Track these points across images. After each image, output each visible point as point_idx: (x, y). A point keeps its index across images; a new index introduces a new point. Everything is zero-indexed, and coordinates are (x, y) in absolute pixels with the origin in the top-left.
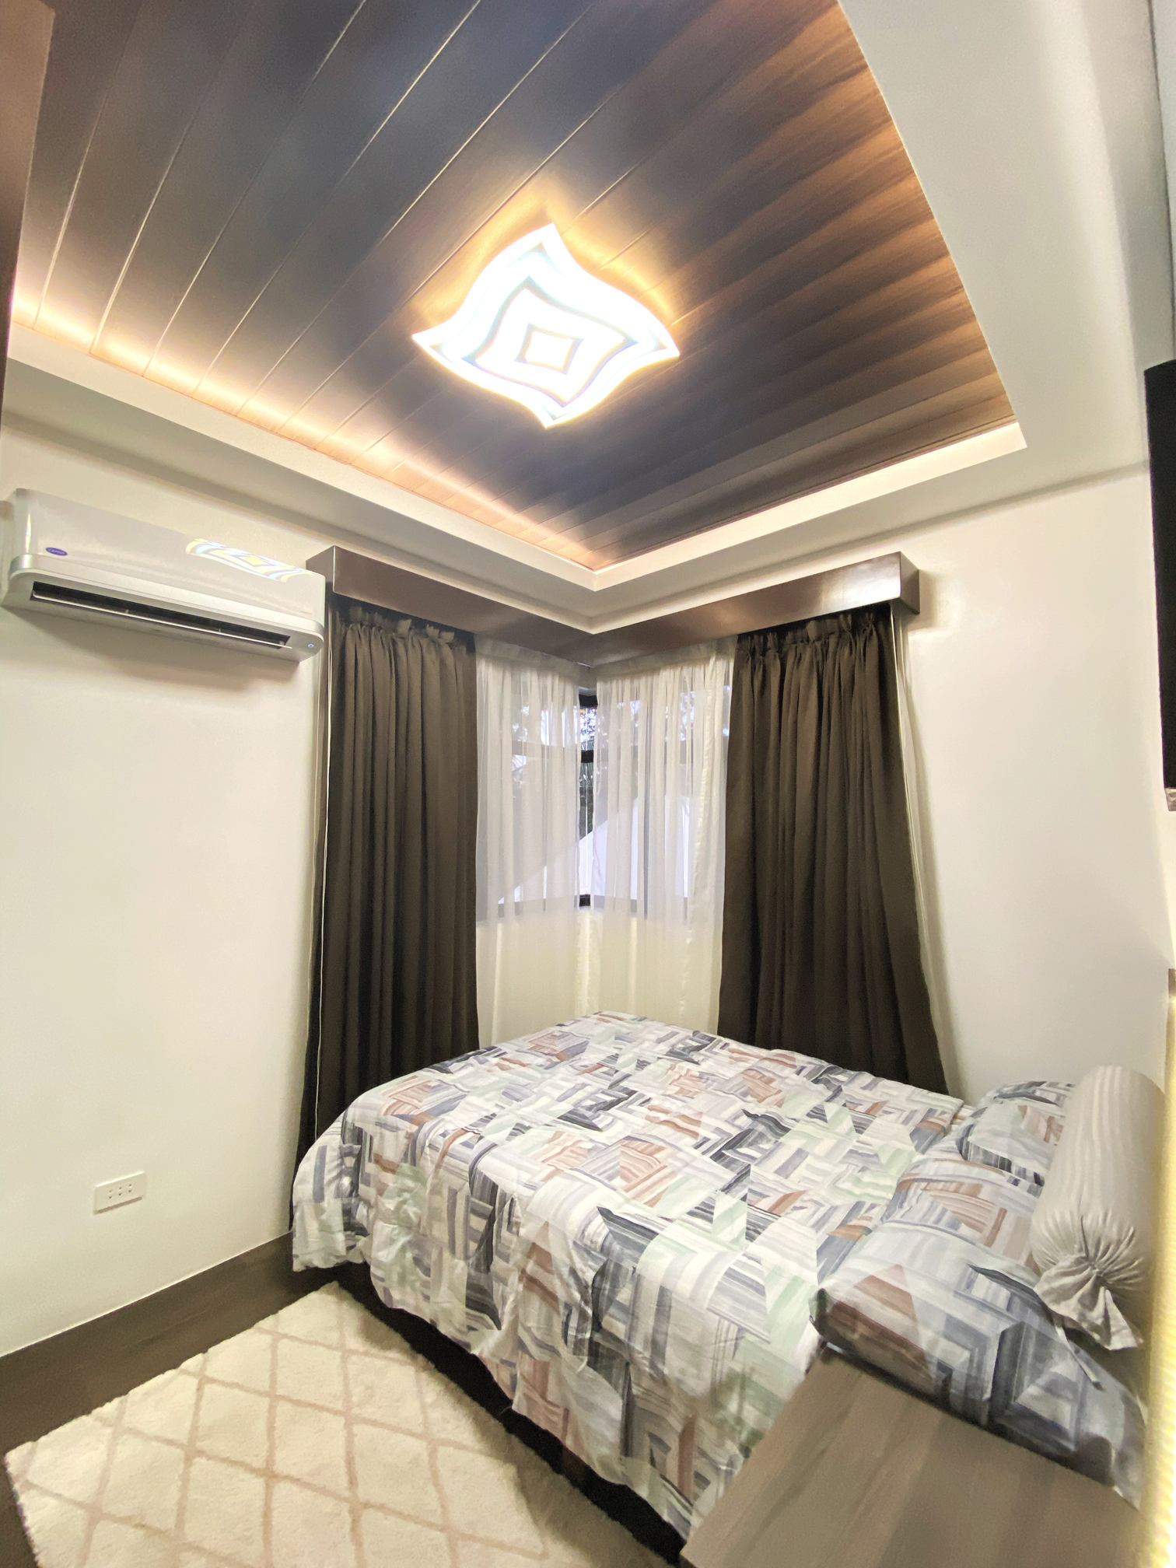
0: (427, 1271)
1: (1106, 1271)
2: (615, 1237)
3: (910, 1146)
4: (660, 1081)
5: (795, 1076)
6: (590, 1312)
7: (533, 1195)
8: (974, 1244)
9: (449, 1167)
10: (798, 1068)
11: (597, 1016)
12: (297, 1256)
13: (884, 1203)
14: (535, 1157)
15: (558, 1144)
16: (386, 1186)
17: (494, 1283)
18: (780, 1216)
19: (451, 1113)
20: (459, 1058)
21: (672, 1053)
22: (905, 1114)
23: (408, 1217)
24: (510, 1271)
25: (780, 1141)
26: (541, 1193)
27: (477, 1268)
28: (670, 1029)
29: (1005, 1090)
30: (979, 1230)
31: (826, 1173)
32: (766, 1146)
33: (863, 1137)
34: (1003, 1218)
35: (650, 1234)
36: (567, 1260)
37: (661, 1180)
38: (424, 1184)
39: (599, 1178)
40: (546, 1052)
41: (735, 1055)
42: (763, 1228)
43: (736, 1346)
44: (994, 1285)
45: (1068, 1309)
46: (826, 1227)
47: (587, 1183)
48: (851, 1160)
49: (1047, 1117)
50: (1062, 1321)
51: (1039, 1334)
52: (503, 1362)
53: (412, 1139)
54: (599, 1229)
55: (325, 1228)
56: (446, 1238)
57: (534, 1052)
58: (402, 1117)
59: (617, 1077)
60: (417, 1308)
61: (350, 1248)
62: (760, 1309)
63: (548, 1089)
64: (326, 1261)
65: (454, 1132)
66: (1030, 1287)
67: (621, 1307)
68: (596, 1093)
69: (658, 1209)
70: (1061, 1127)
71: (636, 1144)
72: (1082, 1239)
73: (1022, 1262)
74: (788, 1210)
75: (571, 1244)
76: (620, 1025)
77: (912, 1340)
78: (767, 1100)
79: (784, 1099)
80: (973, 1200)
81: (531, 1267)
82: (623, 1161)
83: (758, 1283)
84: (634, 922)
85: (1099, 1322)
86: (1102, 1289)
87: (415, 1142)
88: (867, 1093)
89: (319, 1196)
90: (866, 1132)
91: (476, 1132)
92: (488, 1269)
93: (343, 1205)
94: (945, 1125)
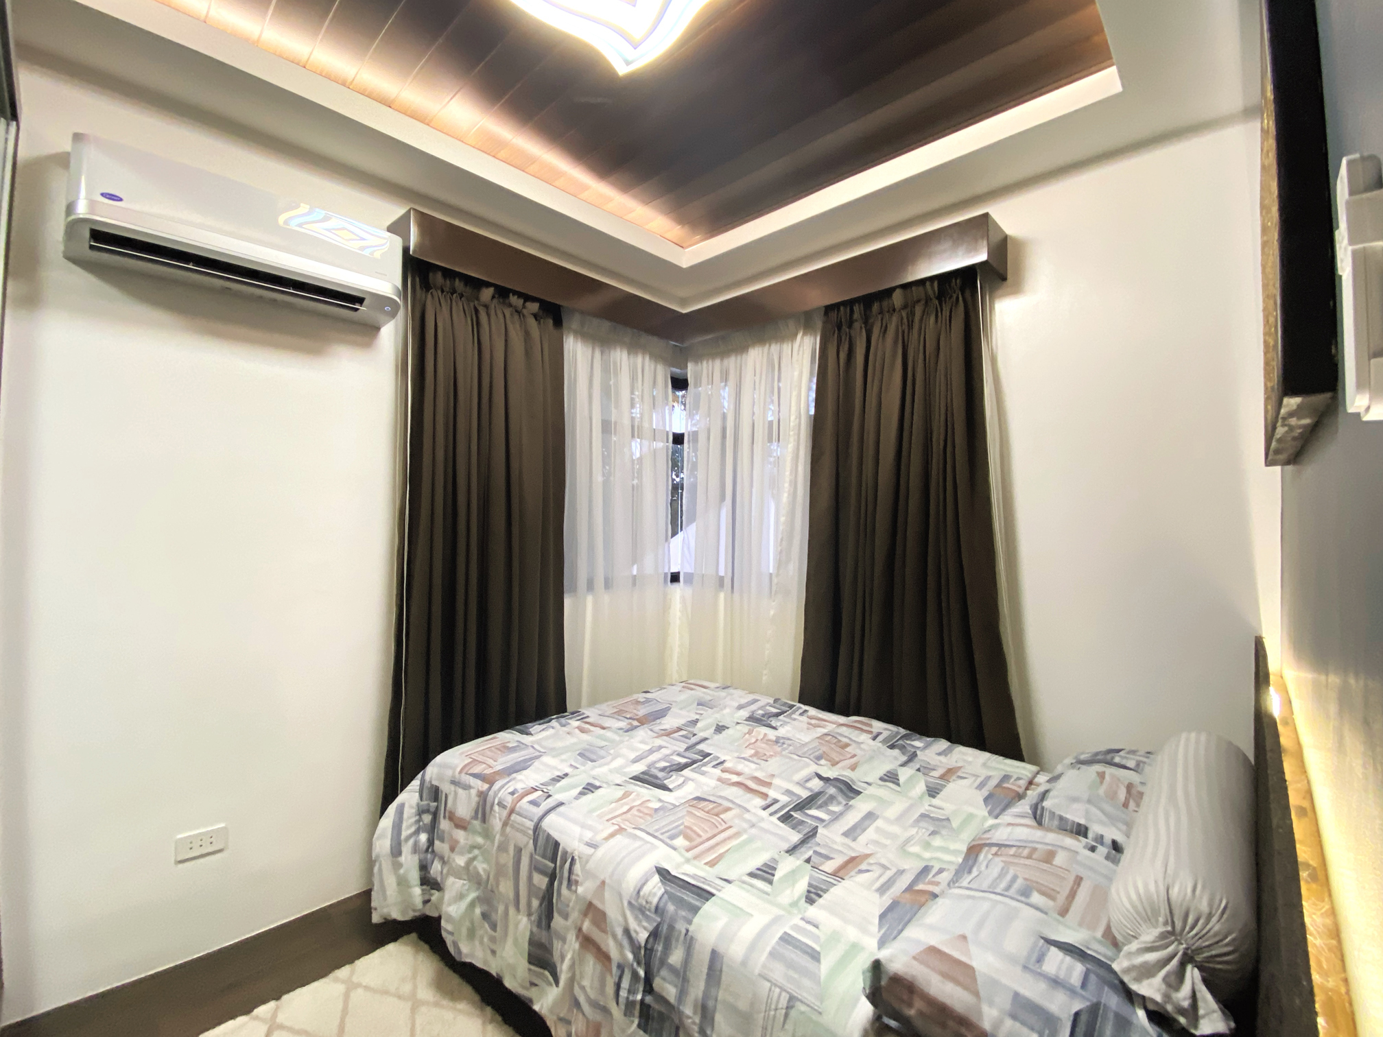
0: (494, 927)
1: (1193, 948)
2: (670, 898)
3: (982, 811)
4: (736, 744)
5: (871, 742)
6: (642, 973)
7: (594, 853)
8: (1046, 913)
9: (516, 825)
10: (874, 734)
11: (683, 684)
12: (376, 909)
13: (953, 868)
14: (600, 816)
15: (626, 804)
16: (457, 842)
17: (554, 940)
18: (844, 879)
19: (525, 772)
20: (542, 721)
21: (752, 718)
22: (979, 780)
23: (478, 873)
24: (567, 929)
25: (850, 803)
26: (600, 852)
27: (539, 925)
28: (751, 697)
29: (1083, 757)
30: (1053, 898)
31: (893, 837)
32: (835, 808)
33: (935, 801)
34: (1079, 885)
35: (706, 895)
36: (621, 919)
37: (725, 840)
38: (493, 842)
39: (661, 837)
40: (628, 716)
41: (813, 722)
42: (825, 891)
43: (786, 1016)
44: (1068, 959)
45: (1151, 988)
46: (892, 890)
47: (648, 842)
48: (923, 824)
49: (1126, 783)
50: (1143, 1001)
51: (1117, 1016)
52: (561, 1019)
53: (483, 796)
54: (655, 889)
55: (402, 883)
56: (511, 895)
57: (617, 716)
58: (475, 776)
59: (694, 740)
60: (486, 962)
61: (426, 902)
62: (815, 978)
63: (624, 751)
64: (403, 912)
65: (523, 791)
66: (1109, 963)
67: (673, 969)
68: (672, 755)
69: (720, 869)
70: (1141, 794)
71: (703, 804)
72: (1168, 911)
73: (1099, 934)
74: (853, 873)
75: (626, 904)
76: (704, 693)
77: (974, 1018)
78: (840, 765)
79: (859, 762)
80: (1045, 866)
81: (586, 926)
82: (688, 821)
83: (813, 949)
84: (722, 595)
85: (1186, 1004)
86: (1189, 967)
87: (485, 801)
88: (942, 758)
89: (396, 851)
90: (939, 796)
91: (545, 790)
92: (549, 926)
93: (420, 861)
94: (1021, 791)
